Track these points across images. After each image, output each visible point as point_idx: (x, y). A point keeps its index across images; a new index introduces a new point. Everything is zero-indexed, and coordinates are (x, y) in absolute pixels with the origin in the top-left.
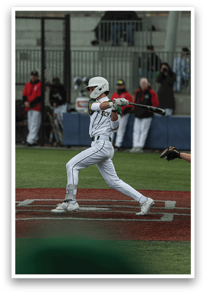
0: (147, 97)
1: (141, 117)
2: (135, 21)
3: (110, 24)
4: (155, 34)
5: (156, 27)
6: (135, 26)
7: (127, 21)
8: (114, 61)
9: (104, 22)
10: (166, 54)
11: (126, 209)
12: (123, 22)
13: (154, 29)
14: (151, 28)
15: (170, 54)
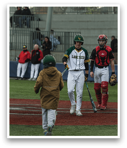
0: (37, 53)
1: (35, 63)
2: (31, 16)
3: (18, 16)
4: (40, 22)
5: (41, 19)
6: (30, 18)
7: (27, 16)
8: (21, 35)
9: (15, 15)
10: (46, 33)
11: (34, 109)
12: (25, 16)
13: (40, 20)
14: (38, 19)
15: (48, 33)
